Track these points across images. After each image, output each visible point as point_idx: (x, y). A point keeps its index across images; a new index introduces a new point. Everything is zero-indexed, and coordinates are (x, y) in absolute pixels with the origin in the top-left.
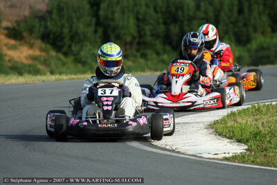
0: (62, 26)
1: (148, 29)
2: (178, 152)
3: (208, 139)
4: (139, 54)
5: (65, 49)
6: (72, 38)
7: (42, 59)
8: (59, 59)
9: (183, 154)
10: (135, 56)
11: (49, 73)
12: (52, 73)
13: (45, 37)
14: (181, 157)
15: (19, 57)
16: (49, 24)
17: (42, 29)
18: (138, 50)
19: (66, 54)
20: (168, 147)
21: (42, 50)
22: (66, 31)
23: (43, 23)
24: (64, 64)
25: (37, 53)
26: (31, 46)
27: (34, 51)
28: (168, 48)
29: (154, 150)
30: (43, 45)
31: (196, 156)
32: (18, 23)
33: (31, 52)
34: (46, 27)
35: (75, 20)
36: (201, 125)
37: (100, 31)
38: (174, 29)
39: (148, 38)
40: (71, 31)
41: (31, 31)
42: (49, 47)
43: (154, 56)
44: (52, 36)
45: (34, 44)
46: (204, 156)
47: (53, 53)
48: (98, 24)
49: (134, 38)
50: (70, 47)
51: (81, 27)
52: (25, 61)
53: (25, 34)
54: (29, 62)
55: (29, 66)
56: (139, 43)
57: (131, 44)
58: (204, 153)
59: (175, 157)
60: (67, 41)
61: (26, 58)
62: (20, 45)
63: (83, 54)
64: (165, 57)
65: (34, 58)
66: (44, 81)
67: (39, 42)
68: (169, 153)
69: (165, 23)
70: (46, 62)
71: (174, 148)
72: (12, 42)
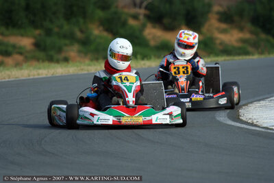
0: (271, 9)
2: (256, 126)
7: (252, 42)
15: (230, 40)
16: (258, 7)
20: (250, 121)
21: (252, 33)
23: (252, 7)
25: (247, 36)
26: (241, 29)
27: (245, 34)
30: (253, 28)
33: (241, 35)
41: (241, 14)
44: (261, 19)
45: (244, 27)
52: (236, 44)
54: (240, 45)
55: (240, 48)
61: (237, 41)
62: (231, 28)
65: (244, 41)
67: (249, 26)
70: (257, 46)
71: (255, 121)
72: (223, 26)
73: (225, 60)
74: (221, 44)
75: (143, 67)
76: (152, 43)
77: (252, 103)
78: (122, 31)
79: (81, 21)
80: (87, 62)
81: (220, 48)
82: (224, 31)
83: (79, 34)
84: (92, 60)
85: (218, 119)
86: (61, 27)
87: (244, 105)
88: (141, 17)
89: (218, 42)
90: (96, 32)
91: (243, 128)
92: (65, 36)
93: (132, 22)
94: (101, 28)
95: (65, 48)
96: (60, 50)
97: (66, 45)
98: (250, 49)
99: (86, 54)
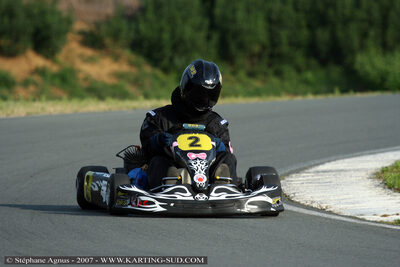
0: (161, 30)
1: (284, 35)
2: (330, 212)
3: (374, 193)
4: (270, 71)
5: (165, 62)
6: (175, 48)
7: (132, 77)
8: (157, 78)
9: (337, 215)
10: (266, 74)
11: (141, 98)
12: (147, 96)
13: (137, 46)
14: (334, 220)
15: (99, 74)
16: (142, 27)
17: (132, 35)
18: (270, 65)
19: (166, 71)
21: (131, 64)
22: (166, 36)
23: (133, 26)
24: (163, 84)
25: (124, 68)
26: (116, 58)
27: (120, 66)
28: (313, 62)
29: (295, 209)
30: (133, 57)
31: (356, 218)
32: (97, 25)
33: (115, 67)
34: (137, 31)
35: (179, 21)
36: (363, 174)
37: (216, 37)
38: (323, 35)
39: (285, 48)
41: (116, 36)
42: (141, 60)
43: (293, 74)
44: (146, 45)
45: (120, 55)
46: (367, 218)
47: (148, 69)
48: (213, 26)
49: (264, 47)
51: (188, 32)
53: (108, 41)
54: (113, 81)
56: (272, 56)
57: (260, 56)
59: (326, 219)
60: (168, 51)
61: (109, 75)
62: (100, 56)
64: (309, 75)
65: (119, 76)
66: (135, 109)
67: (127, 53)
68: (316, 213)
69: (310, 27)
72: (89, 52)
74: (86, 79)
81: (84, 85)
82: (90, 60)
89: (81, 76)
98: (130, 89)
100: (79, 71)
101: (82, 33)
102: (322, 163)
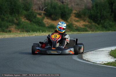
0: (98, 13)
6: (101, 17)
7: (89, 26)
8: (96, 26)
9: (90, 62)
15: (79, 25)
16: (92, 11)
17: (89, 14)
19: (98, 24)
20: (87, 60)
21: (89, 22)
23: (89, 11)
24: (98, 28)
26: (84, 21)
27: (86, 23)
30: (89, 20)
32: (79, 11)
33: (84, 23)
34: (91, 13)
35: (103, 10)
37: (113, 14)
40: (101, 15)
41: (84, 14)
42: (92, 21)
44: (93, 17)
45: (86, 20)
47: (94, 24)
48: (112, 12)
50: (100, 21)
51: (105, 13)
52: (82, 27)
53: (82, 16)
54: (84, 27)
55: (83, 29)
58: (98, 62)
60: (99, 19)
61: (82, 25)
62: (80, 20)
63: (105, 24)
65: (85, 26)
70: (91, 28)
71: (89, 60)
72: (77, 19)
73: (77, 34)
75: (43, 35)
76: (47, 25)
77: (88, 52)
78: (34, 20)
79: (17, 15)
80: (19, 32)
81: (76, 28)
82: (77, 21)
83: (15, 21)
84: (21, 32)
85: (74, 58)
86: (8, 18)
87: (85, 53)
88: (42, 14)
89: (74, 26)
90: (23, 20)
91: (84, 62)
92: (10, 22)
93: (38, 16)
94: (25, 18)
95: (10, 27)
96: (7, 27)
97: (10, 25)
98: (88, 29)
99: (18, 29)
100: (74, 24)
101: (75, 13)
102: (100, 49)
